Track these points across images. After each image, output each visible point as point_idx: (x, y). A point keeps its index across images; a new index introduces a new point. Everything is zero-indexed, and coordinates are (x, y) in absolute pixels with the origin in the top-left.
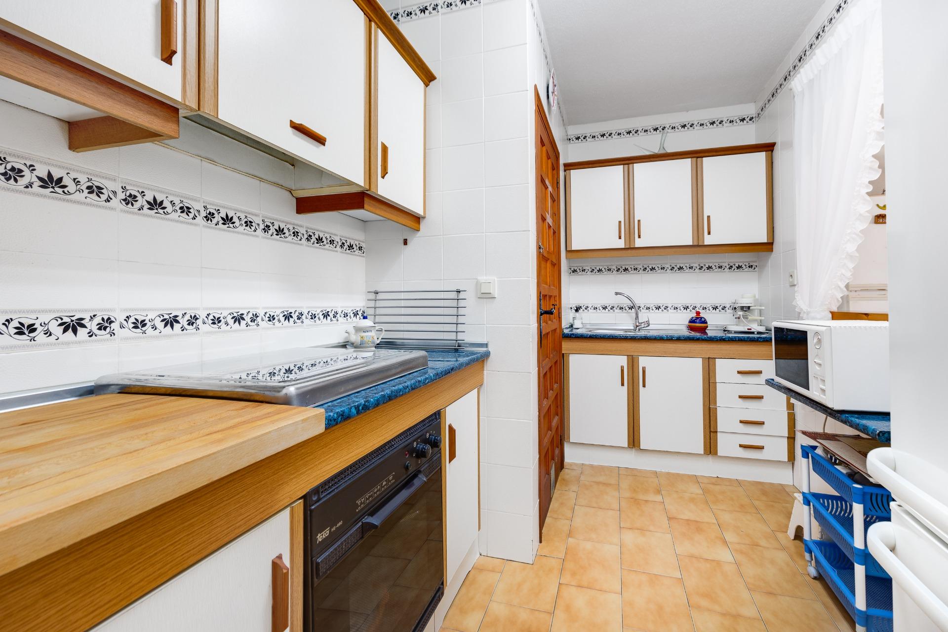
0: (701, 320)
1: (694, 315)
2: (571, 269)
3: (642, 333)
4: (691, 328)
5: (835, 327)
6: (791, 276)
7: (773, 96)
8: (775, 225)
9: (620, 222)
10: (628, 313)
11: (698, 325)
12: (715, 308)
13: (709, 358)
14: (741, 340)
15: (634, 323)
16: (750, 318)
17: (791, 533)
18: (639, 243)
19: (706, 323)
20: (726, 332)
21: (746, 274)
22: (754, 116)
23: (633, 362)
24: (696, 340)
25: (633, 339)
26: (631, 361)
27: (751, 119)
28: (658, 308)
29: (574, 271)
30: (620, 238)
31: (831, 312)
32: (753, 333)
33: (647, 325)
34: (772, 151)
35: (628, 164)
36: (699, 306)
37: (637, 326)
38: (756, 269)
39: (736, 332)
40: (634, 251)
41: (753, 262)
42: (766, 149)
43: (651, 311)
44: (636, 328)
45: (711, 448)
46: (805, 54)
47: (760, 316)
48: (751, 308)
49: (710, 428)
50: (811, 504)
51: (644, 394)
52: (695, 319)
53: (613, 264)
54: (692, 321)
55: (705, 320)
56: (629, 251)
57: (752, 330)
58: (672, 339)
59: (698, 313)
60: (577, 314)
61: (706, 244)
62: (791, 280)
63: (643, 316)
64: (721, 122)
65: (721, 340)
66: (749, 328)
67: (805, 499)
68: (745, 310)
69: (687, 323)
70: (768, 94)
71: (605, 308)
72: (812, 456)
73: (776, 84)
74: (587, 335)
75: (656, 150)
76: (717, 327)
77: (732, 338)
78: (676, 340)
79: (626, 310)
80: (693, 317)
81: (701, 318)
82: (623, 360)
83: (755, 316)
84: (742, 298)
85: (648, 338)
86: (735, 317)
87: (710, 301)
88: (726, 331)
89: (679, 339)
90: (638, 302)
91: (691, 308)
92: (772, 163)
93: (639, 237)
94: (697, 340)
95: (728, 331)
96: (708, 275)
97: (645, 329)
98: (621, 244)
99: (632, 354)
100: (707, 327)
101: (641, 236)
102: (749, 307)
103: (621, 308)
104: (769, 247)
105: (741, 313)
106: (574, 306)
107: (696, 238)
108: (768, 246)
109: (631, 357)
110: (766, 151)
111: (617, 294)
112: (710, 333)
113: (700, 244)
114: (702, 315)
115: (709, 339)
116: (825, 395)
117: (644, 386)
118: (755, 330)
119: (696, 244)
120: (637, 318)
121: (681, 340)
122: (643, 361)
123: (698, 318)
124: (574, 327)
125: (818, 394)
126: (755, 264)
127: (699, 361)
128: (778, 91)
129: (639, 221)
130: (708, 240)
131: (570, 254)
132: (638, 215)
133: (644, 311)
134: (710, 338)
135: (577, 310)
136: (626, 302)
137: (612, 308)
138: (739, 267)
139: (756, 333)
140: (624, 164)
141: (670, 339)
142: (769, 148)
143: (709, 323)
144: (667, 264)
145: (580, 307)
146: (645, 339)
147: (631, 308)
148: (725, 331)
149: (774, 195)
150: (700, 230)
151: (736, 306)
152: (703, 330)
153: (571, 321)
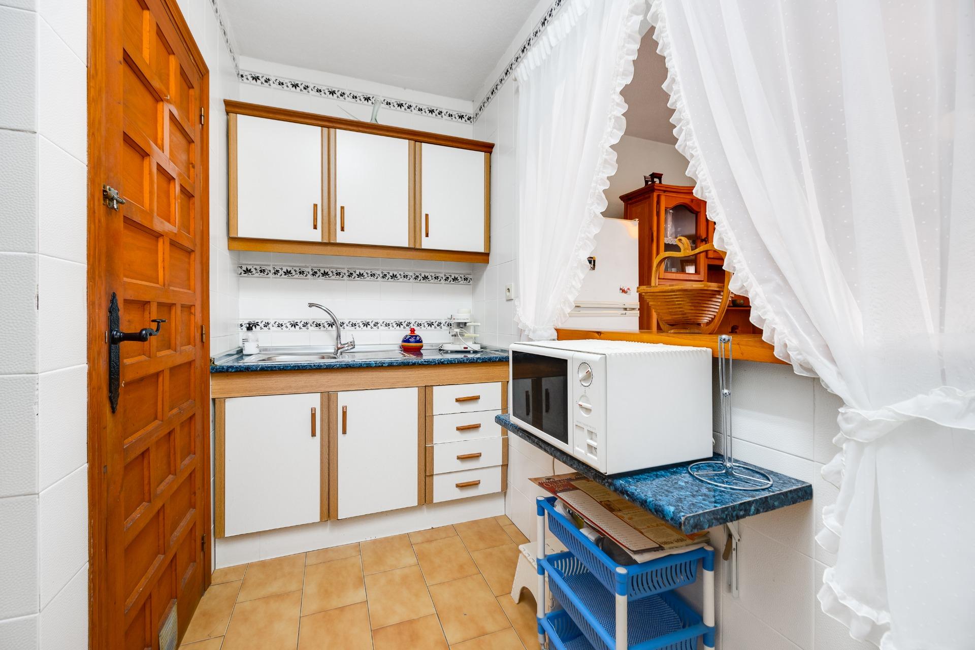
0: (415, 339)
1: (408, 332)
2: (241, 267)
3: (346, 359)
4: (405, 349)
5: (610, 355)
6: (509, 289)
7: (492, 93)
8: (491, 235)
9: (315, 206)
10: (327, 330)
11: (412, 345)
12: (430, 325)
13: (425, 386)
14: (460, 363)
15: (335, 344)
16: (466, 335)
17: (516, 595)
18: (341, 238)
19: (421, 342)
20: (442, 352)
21: (461, 286)
22: (472, 116)
23: (329, 400)
24: (411, 365)
25: (330, 369)
26: (326, 400)
27: (469, 119)
28: (366, 324)
29: (248, 271)
30: (315, 227)
31: (557, 330)
32: (469, 352)
33: (352, 347)
34: (491, 153)
35: (328, 127)
36: (413, 322)
37: (339, 349)
38: (471, 282)
39: (452, 352)
40: (335, 248)
41: (468, 274)
42: (485, 149)
43: (357, 328)
44: (337, 350)
45: (425, 497)
46: (529, 44)
47: (475, 333)
48: (467, 324)
49: (425, 473)
50: (546, 573)
51: (343, 443)
52: (410, 338)
53: (308, 265)
54: (406, 340)
55: (420, 339)
56: (329, 248)
57: (469, 349)
58: (382, 366)
59: (413, 331)
60: (250, 334)
61: (423, 247)
62: (508, 293)
63: (347, 335)
64: (440, 113)
65: (441, 364)
66: (466, 346)
67: (539, 567)
68: (461, 326)
69: (400, 342)
70: (486, 92)
71: (294, 325)
72: (549, 514)
73: (496, 79)
74: (257, 366)
75: (367, 119)
76: (432, 346)
77: (451, 361)
78: (388, 366)
79: (324, 327)
80: (407, 336)
81: (416, 336)
82: (315, 400)
83: (470, 333)
84: (458, 313)
85: (350, 367)
86: (451, 334)
87: (424, 318)
88: (442, 350)
89: (391, 366)
90: (340, 317)
91: (405, 325)
92: (490, 166)
93: (343, 229)
94: (414, 365)
95: (444, 350)
96: (424, 285)
97: (347, 351)
98: (316, 236)
99: (328, 390)
100: (422, 346)
101: (345, 229)
102: (466, 323)
103: (318, 325)
104: (485, 257)
105: (458, 330)
106: (245, 322)
107: (412, 240)
108: (483, 257)
109: (326, 394)
110: (485, 152)
111: (311, 305)
112: (427, 356)
113: (417, 247)
114: (417, 333)
115: (426, 363)
116: (596, 455)
117: (344, 432)
118: (471, 349)
119: (412, 246)
120: (339, 336)
121: (393, 366)
122: (344, 399)
123: (412, 336)
124: (245, 352)
125: (583, 452)
126: (470, 277)
127: (414, 392)
128: (498, 87)
129: (342, 208)
130: (426, 243)
131: (235, 244)
132: (341, 199)
133: (349, 328)
134: (428, 362)
135: (249, 328)
136: (324, 318)
137: (305, 325)
138: (455, 279)
139: (472, 352)
140: (322, 126)
141: (380, 366)
142: (487, 148)
143: (423, 342)
144: (378, 270)
145: (256, 325)
146: (347, 367)
147: (331, 325)
148: (440, 350)
149: (491, 202)
150: (417, 229)
151: (452, 322)
152: (417, 351)
153: (241, 345)
